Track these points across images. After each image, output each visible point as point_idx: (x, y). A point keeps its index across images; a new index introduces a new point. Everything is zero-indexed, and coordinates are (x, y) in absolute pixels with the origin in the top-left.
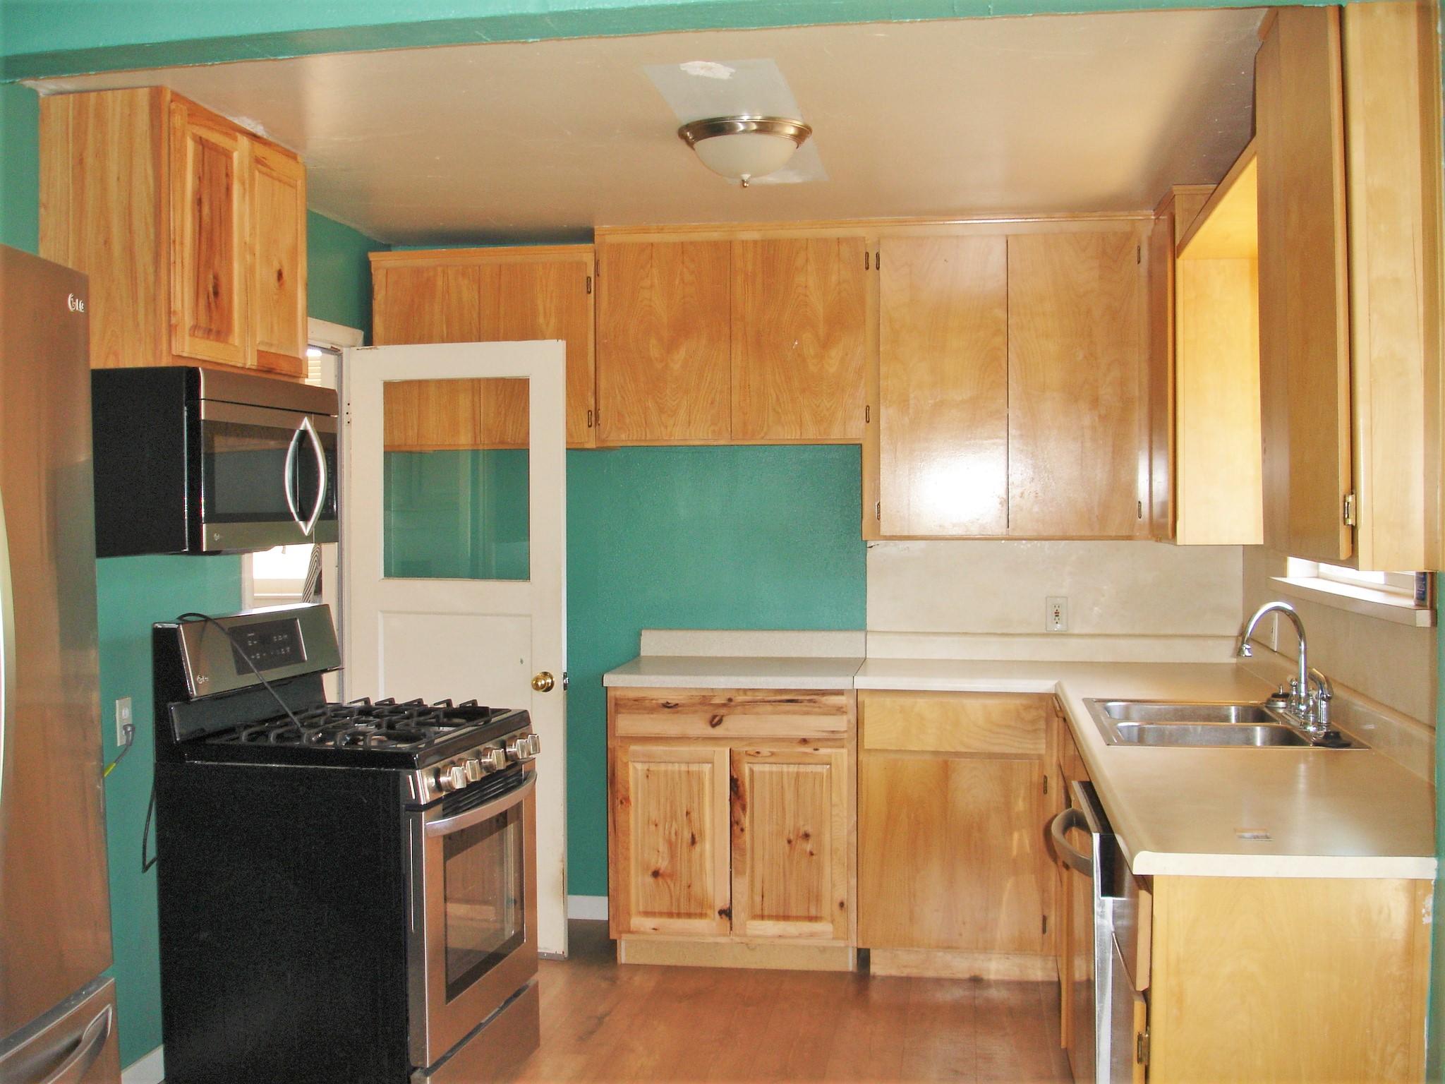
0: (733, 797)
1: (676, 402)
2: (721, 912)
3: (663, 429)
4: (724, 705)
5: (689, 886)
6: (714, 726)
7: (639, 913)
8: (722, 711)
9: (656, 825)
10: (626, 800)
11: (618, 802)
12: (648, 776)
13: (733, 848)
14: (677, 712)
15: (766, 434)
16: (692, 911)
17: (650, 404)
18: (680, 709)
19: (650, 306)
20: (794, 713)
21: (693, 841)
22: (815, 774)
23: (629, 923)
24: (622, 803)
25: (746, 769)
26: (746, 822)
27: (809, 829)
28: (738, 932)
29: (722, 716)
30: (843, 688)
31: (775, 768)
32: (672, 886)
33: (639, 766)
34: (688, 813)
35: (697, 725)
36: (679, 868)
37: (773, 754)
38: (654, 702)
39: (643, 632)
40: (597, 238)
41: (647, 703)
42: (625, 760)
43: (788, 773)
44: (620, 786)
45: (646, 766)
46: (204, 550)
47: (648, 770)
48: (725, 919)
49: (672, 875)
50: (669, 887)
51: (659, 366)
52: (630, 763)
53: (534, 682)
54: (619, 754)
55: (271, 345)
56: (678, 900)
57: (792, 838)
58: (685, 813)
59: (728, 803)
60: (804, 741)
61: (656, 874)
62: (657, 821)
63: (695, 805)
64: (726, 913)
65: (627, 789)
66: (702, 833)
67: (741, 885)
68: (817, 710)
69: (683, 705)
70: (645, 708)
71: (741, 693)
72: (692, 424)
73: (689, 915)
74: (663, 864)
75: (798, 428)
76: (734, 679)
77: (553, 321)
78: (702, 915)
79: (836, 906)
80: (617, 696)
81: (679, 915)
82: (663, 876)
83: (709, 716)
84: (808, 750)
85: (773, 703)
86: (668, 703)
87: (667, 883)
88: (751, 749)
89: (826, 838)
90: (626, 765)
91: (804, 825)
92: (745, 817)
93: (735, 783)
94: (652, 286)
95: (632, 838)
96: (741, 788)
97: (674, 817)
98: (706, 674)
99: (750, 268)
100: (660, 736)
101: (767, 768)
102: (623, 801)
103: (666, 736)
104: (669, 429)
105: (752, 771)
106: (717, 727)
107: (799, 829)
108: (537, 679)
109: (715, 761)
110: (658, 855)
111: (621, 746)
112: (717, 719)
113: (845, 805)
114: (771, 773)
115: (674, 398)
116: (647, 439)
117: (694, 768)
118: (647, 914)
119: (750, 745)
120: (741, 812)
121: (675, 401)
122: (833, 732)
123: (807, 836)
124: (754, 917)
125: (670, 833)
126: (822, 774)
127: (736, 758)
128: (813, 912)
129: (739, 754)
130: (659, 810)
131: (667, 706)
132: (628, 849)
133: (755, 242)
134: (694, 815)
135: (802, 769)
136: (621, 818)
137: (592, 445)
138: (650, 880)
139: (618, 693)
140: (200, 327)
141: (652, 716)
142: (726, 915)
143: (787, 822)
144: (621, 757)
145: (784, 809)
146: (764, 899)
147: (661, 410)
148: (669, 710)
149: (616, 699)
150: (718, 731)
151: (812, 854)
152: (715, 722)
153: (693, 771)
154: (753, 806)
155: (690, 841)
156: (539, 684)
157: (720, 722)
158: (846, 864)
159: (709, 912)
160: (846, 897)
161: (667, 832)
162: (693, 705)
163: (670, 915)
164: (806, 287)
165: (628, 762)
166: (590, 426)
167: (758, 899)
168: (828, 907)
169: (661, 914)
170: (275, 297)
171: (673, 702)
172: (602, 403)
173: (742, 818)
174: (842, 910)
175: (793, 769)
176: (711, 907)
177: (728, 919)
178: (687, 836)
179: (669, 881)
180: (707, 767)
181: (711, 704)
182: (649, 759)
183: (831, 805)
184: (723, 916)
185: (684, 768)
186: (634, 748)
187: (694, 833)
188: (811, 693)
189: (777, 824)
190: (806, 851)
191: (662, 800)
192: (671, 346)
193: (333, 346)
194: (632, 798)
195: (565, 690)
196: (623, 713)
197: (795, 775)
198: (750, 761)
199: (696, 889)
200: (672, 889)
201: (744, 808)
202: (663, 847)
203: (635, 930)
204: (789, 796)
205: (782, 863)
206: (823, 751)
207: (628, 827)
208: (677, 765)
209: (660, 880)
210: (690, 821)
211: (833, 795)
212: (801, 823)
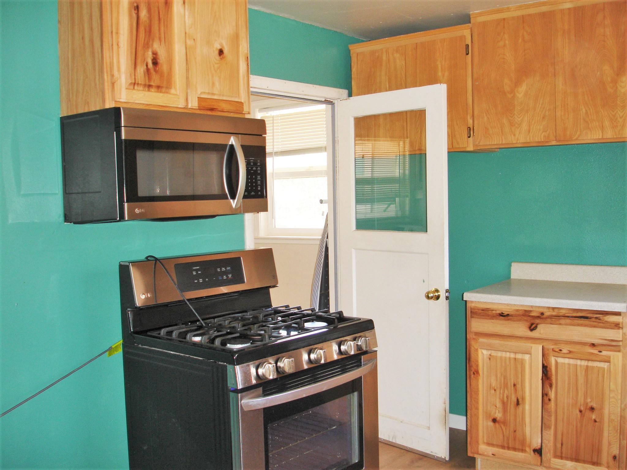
0: (544, 378)
1: (521, 118)
2: (535, 451)
3: (512, 136)
4: (538, 317)
5: (515, 431)
6: (532, 330)
7: (484, 443)
8: (537, 321)
9: (495, 390)
10: (477, 372)
11: (472, 373)
12: (490, 359)
13: (543, 411)
14: (508, 320)
15: (579, 136)
16: (517, 447)
17: (505, 121)
18: (509, 318)
19: (504, 58)
20: (586, 326)
21: (518, 403)
22: (599, 368)
23: (478, 448)
24: (474, 374)
25: (553, 360)
26: (552, 395)
27: (594, 406)
28: (545, 465)
29: (537, 324)
30: (621, 311)
31: (572, 361)
32: (504, 430)
33: (485, 352)
34: (514, 385)
35: (521, 329)
36: (509, 418)
37: (570, 352)
38: (494, 312)
39: (513, 264)
40: (472, 21)
41: (490, 313)
42: (476, 347)
43: (581, 366)
44: (473, 364)
45: (489, 352)
46: (126, 219)
47: (490, 355)
48: (537, 456)
49: (504, 423)
50: (502, 430)
51: (509, 96)
52: (479, 349)
53: (426, 294)
54: (473, 343)
55: (213, 94)
56: (508, 439)
57: (582, 409)
58: (513, 386)
59: (540, 382)
60: (593, 345)
61: (494, 421)
62: (495, 388)
63: (520, 380)
64: (539, 451)
65: (477, 366)
66: (523, 399)
67: (549, 435)
68: (601, 324)
69: (512, 316)
70: (488, 316)
71: (551, 310)
72: (530, 132)
73: (515, 449)
74: (499, 415)
75: (600, 132)
76: (545, 300)
77: (446, 74)
78: (523, 451)
79: (611, 459)
80: (472, 307)
81: (508, 448)
82: (499, 422)
83: (528, 324)
84: (595, 351)
85: (571, 318)
86: (502, 313)
87: (501, 427)
88: (556, 348)
89: (606, 412)
90: (477, 350)
91: (590, 402)
92: (551, 392)
93: (545, 369)
94: (505, 46)
95: (481, 396)
96: (549, 373)
97: (506, 386)
98: (528, 296)
99: (566, 27)
100: (498, 334)
101: (566, 361)
102: (475, 373)
103: (502, 334)
104: (516, 137)
105: (556, 362)
106: (534, 331)
107: (587, 404)
108: (428, 293)
109: (532, 353)
110: (496, 409)
111: (474, 339)
112: (534, 326)
113: (620, 392)
114: (569, 364)
115: (519, 116)
116: (503, 143)
117: (519, 356)
118: (489, 444)
119: (556, 344)
120: (549, 387)
121: (519, 118)
122: (612, 340)
123: (592, 409)
124: (556, 456)
125: (503, 396)
126: (604, 368)
127: (546, 352)
128: (595, 460)
129: (548, 350)
130: (497, 380)
131: (502, 315)
132: (477, 403)
133: (569, 9)
134: (519, 386)
135: (590, 364)
136: (474, 383)
137: (471, 148)
138: (491, 424)
139: (473, 305)
140: (138, 84)
141: (492, 321)
142: (538, 453)
143: (579, 398)
144: (474, 345)
145: (577, 389)
146: (563, 446)
147: (512, 124)
148: (503, 318)
149: (471, 309)
150: (534, 334)
151: (595, 421)
152: (532, 328)
153: (518, 358)
154: (557, 384)
155: (516, 403)
156: (430, 295)
157: (536, 327)
158: (619, 431)
159: (527, 449)
160: (618, 452)
161: (501, 396)
162: (519, 315)
163: (503, 447)
164: (604, 35)
165: (478, 349)
166: (469, 137)
167: (559, 445)
168: (605, 457)
169: (498, 446)
170: (216, 66)
171: (506, 313)
172: (476, 122)
173: (550, 392)
174: (614, 461)
175: (584, 363)
176: (530, 446)
177: (538, 455)
178: (514, 399)
179: (503, 427)
180: (527, 357)
181: (530, 316)
182: (490, 347)
183: (610, 390)
184: (536, 453)
185: (512, 355)
186: (481, 340)
187: (518, 398)
188: (599, 312)
189: (573, 398)
190: (591, 419)
191: (499, 375)
192: (517, 83)
193: (326, 99)
194: (481, 372)
195: (446, 300)
196: (475, 318)
197: (585, 367)
198: (555, 355)
199: (519, 434)
200: (504, 432)
201: (551, 386)
202: (499, 404)
203: (481, 453)
204: (581, 381)
205: (575, 424)
206: (604, 353)
207: (478, 389)
208: (508, 353)
209: (497, 425)
210: (516, 390)
211: (611, 383)
212: (589, 400)
